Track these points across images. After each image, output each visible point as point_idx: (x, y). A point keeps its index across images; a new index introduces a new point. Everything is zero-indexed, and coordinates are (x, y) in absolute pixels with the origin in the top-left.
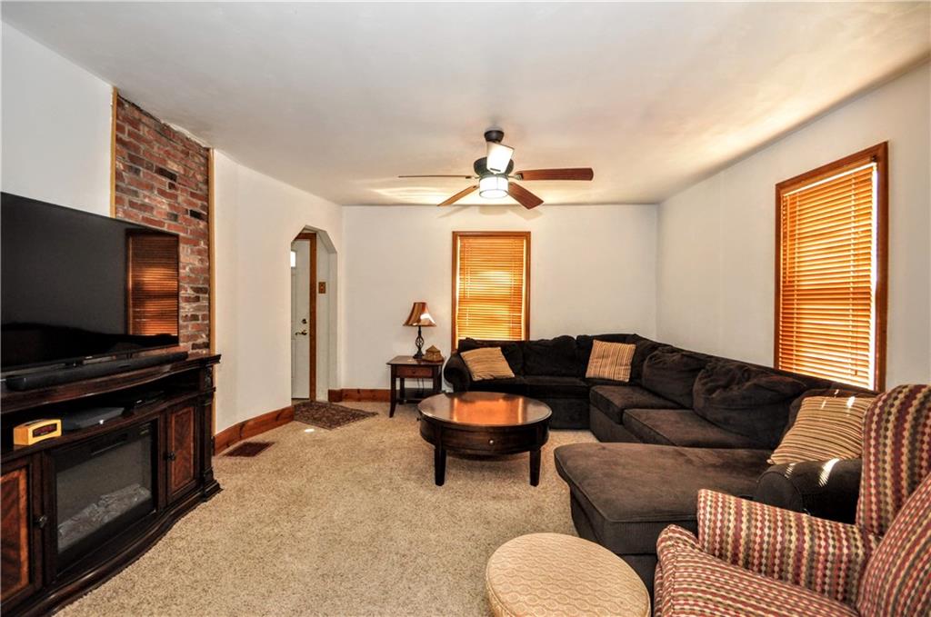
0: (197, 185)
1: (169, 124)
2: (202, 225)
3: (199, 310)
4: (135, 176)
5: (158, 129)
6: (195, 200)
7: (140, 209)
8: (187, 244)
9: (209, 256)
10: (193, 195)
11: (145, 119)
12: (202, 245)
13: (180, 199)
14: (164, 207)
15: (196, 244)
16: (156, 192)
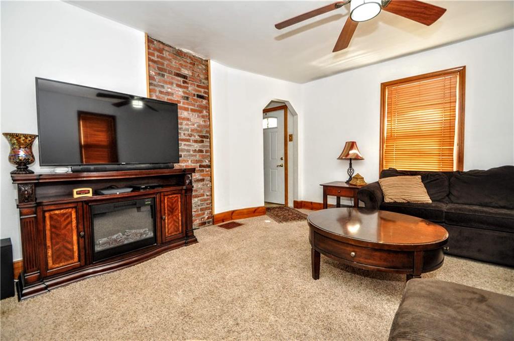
0: (200, 81)
1: (181, 49)
2: (204, 102)
3: (204, 147)
4: (162, 78)
5: (174, 52)
6: (200, 89)
7: (166, 95)
8: (195, 112)
9: (209, 119)
10: (198, 86)
11: (166, 48)
12: (205, 113)
13: (190, 89)
14: (180, 93)
15: (201, 112)
16: (175, 86)
